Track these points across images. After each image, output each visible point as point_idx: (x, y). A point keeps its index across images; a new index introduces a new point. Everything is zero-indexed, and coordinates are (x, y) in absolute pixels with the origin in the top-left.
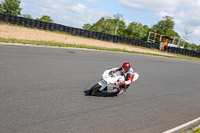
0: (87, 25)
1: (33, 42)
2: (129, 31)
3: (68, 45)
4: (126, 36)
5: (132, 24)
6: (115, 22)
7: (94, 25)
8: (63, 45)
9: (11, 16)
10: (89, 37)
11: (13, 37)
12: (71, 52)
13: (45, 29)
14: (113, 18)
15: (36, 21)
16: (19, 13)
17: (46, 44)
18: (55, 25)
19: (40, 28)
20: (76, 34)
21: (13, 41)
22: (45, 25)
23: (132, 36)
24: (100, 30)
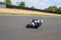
0: (45, 9)
1: (29, 15)
2: (58, 10)
3: (40, 15)
4: (58, 12)
5: (60, 8)
7: (48, 9)
8: (38, 15)
9: (22, 7)
10: (46, 12)
11: (23, 13)
12: (41, 17)
13: (33, 10)
14: (54, 6)
15: (30, 8)
16: (25, 6)
17: (33, 15)
18: (36, 9)
19: (31, 10)
21: (23, 14)
22: (32, 9)
23: (60, 11)
24: (49, 10)
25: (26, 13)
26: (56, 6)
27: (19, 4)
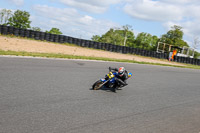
0: (96, 37)
1: (43, 55)
2: (137, 42)
3: (77, 57)
4: (135, 47)
5: (141, 34)
6: (124, 33)
7: (103, 36)
8: (73, 57)
9: (20, 29)
10: (98, 48)
11: (23, 50)
12: (81, 64)
13: (54, 41)
14: (122, 29)
15: (46, 33)
16: (28, 26)
17: (56, 56)
18: (65, 37)
19: (49, 40)
20: (85, 46)
21: (23, 53)
22: (54, 37)
24: (109, 41)
25: (33, 50)
26: (130, 30)
27: (10, 20)
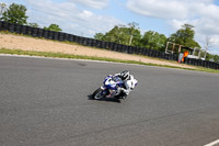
0: (99, 35)
1: (41, 54)
2: (145, 41)
3: (78, 57)
4: (142, 46)
6: (130, 30)
7: (107, 34)
8: (73, 56)
9: (16, 25)
10: (101, 47)
11: (18, 48)
12: (83, 64)
13: (53, 39)
14: (128, 27)
15: (44, 30)
16: (25, 22)
17: (55, 55)
18: (65, 34)
19: (47, 38)
20: (87, 45)
21: (19, 52)
22: (53, 34)
23: (148, 46)
24: (113, 40)
25: (29, 49)
26: (136, 28)
27: (4, 14)
